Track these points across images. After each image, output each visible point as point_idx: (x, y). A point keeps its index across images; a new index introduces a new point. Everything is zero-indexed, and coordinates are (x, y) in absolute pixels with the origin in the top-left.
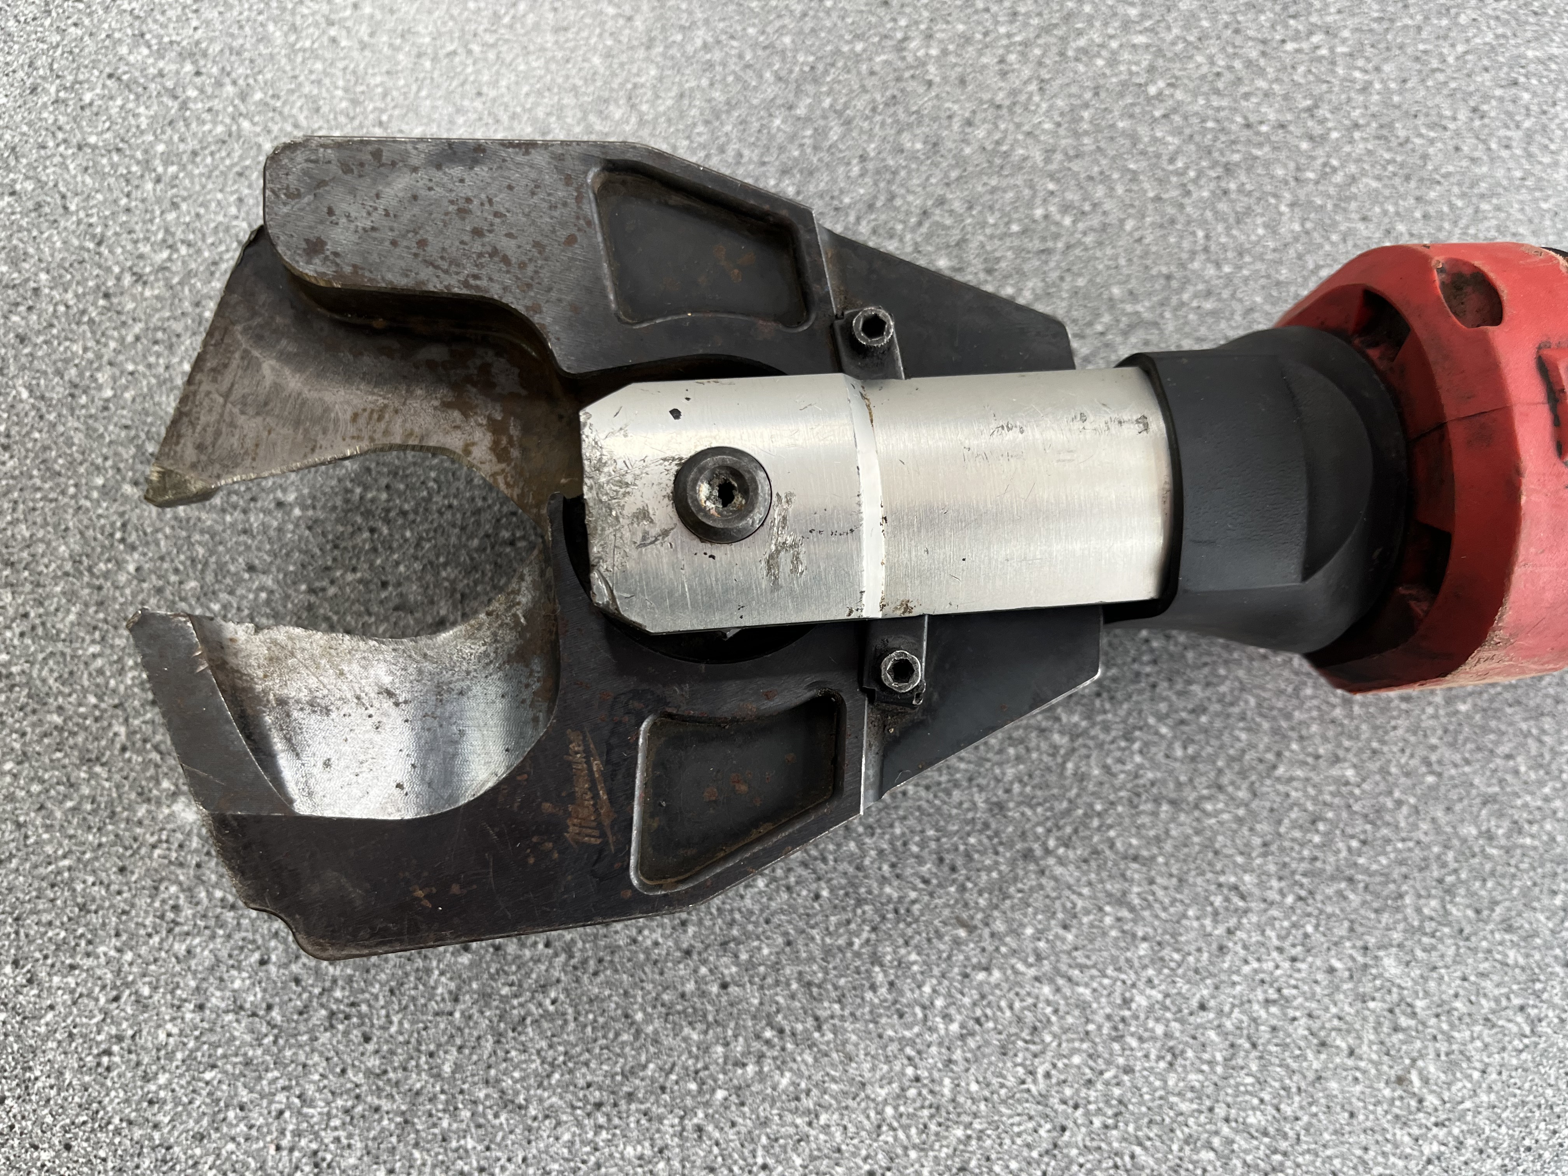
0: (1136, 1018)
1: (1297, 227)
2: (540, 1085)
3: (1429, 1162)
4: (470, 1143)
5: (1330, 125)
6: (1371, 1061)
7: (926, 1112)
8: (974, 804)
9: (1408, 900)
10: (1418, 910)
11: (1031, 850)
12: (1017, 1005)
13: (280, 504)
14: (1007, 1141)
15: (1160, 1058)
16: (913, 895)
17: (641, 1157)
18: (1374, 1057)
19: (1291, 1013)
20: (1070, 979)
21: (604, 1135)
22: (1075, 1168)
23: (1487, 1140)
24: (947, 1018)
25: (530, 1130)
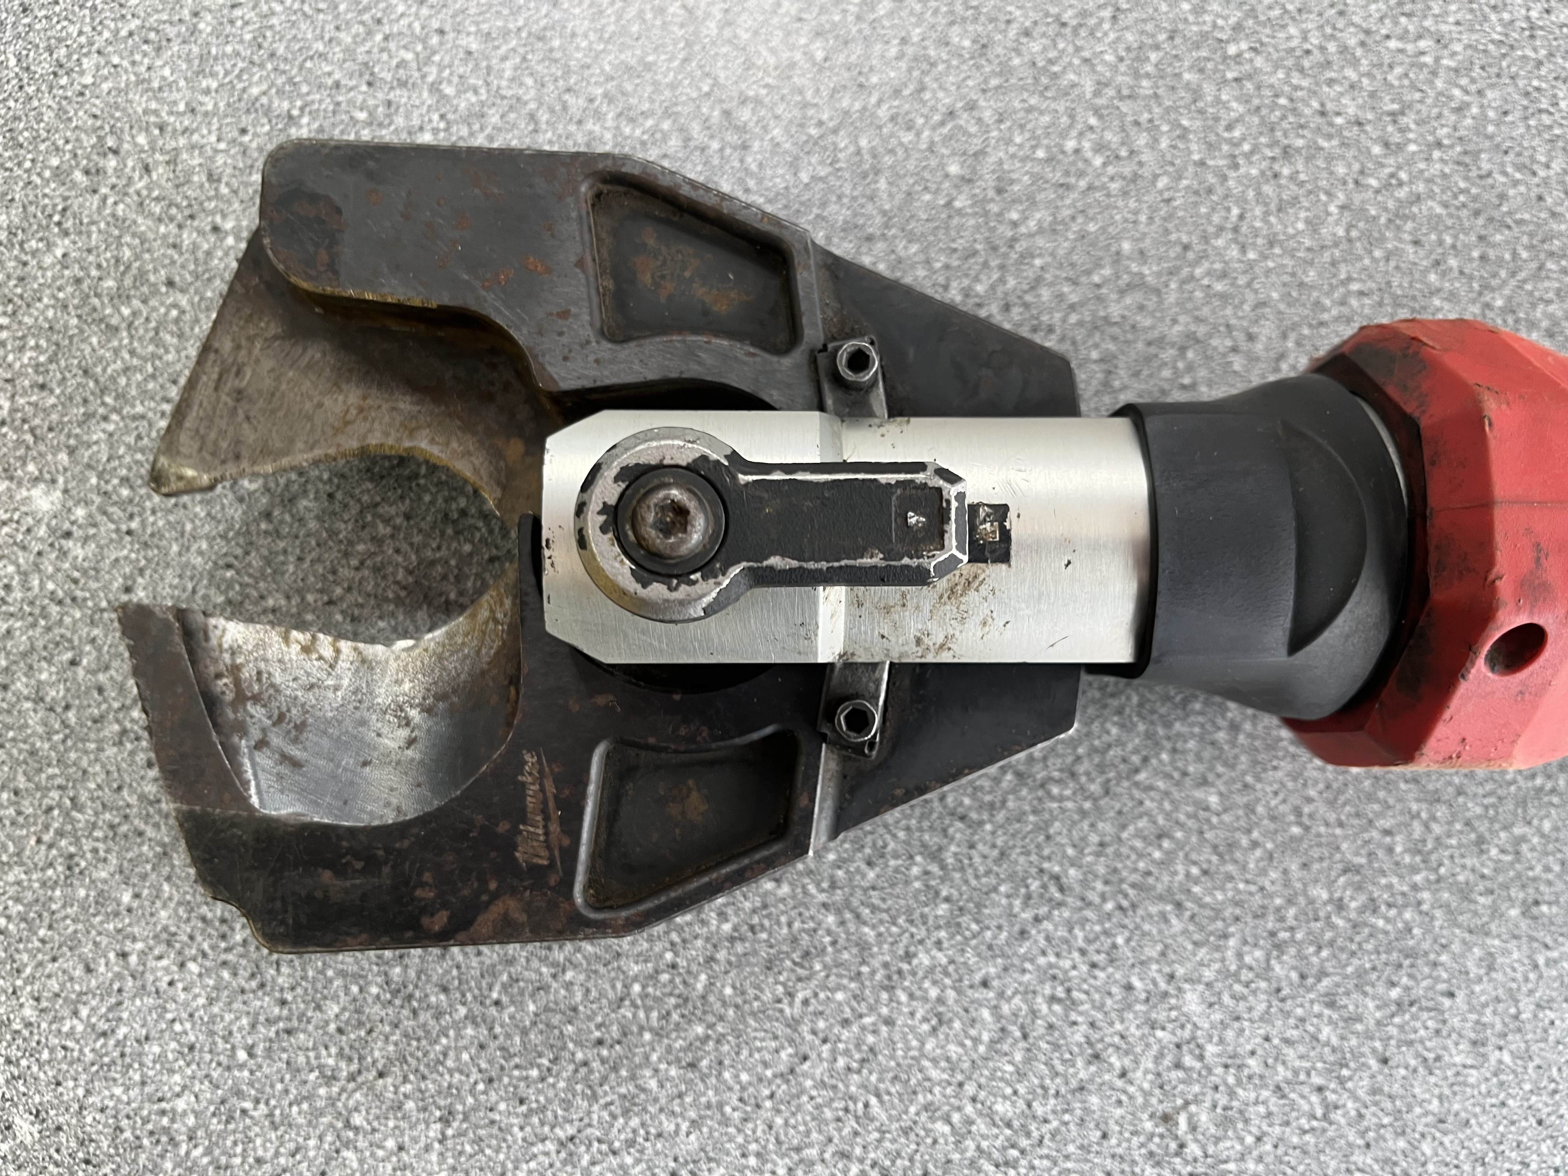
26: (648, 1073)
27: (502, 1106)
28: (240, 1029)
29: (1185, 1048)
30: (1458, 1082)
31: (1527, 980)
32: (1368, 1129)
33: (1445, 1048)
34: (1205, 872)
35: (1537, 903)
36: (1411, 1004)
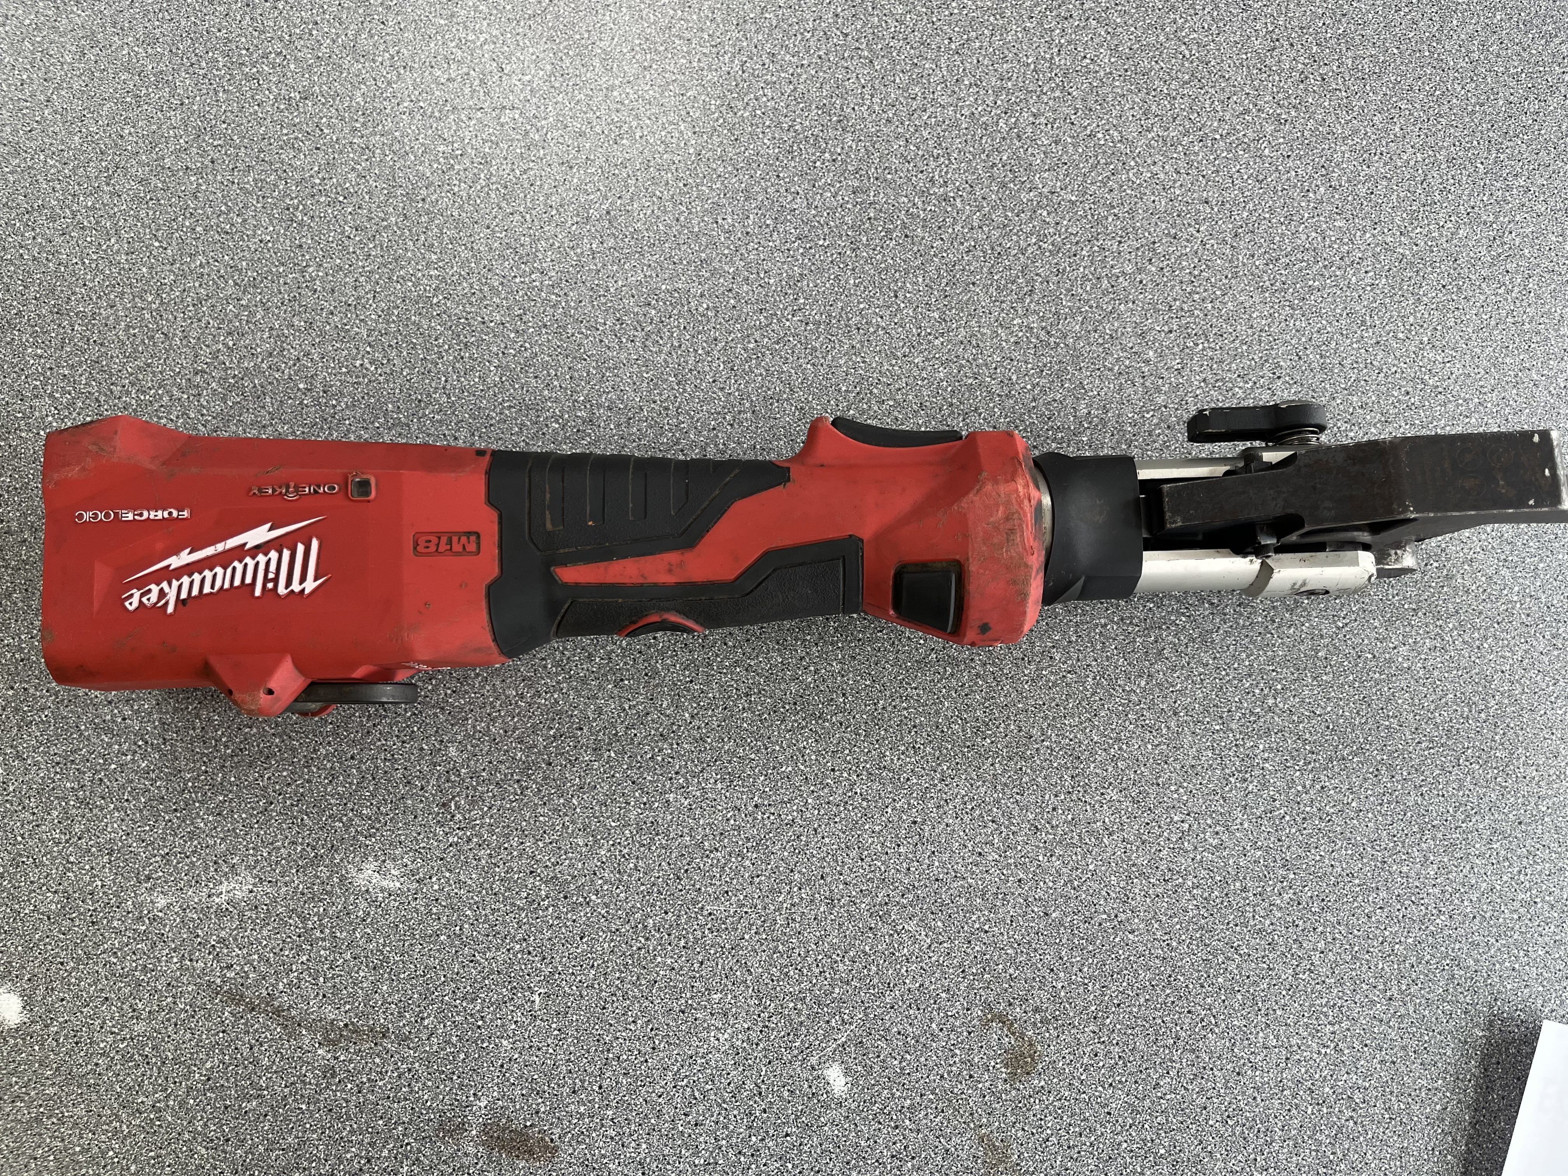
0: (318, 758)
1: (497, 379)
2: (34, 751)
3: (451, 845)
5: (530, 324)
6: (431, 794)
7: (207, 787)
9: (470, 722)
10: (474, 727)
12: (262, 745)
14: (243, 805)
15: (325, 778)
17: (73, 788)
18: (434, 792)
19: (396, 766)
20: (290, 737)
21: (58, 776)
22: (273, 821)
23: (484, 840)
24: (226, 747)
25: (27, 769)
26: (199, 820)
27: (135, 844)
28: (17, 827)
29: (451, 772)
30: (588, 769)
31: (620, 717)
32: (544, 796)
33: (580, 754)
34: (454, 692)
35: (622, 680)
36: (561, 736)
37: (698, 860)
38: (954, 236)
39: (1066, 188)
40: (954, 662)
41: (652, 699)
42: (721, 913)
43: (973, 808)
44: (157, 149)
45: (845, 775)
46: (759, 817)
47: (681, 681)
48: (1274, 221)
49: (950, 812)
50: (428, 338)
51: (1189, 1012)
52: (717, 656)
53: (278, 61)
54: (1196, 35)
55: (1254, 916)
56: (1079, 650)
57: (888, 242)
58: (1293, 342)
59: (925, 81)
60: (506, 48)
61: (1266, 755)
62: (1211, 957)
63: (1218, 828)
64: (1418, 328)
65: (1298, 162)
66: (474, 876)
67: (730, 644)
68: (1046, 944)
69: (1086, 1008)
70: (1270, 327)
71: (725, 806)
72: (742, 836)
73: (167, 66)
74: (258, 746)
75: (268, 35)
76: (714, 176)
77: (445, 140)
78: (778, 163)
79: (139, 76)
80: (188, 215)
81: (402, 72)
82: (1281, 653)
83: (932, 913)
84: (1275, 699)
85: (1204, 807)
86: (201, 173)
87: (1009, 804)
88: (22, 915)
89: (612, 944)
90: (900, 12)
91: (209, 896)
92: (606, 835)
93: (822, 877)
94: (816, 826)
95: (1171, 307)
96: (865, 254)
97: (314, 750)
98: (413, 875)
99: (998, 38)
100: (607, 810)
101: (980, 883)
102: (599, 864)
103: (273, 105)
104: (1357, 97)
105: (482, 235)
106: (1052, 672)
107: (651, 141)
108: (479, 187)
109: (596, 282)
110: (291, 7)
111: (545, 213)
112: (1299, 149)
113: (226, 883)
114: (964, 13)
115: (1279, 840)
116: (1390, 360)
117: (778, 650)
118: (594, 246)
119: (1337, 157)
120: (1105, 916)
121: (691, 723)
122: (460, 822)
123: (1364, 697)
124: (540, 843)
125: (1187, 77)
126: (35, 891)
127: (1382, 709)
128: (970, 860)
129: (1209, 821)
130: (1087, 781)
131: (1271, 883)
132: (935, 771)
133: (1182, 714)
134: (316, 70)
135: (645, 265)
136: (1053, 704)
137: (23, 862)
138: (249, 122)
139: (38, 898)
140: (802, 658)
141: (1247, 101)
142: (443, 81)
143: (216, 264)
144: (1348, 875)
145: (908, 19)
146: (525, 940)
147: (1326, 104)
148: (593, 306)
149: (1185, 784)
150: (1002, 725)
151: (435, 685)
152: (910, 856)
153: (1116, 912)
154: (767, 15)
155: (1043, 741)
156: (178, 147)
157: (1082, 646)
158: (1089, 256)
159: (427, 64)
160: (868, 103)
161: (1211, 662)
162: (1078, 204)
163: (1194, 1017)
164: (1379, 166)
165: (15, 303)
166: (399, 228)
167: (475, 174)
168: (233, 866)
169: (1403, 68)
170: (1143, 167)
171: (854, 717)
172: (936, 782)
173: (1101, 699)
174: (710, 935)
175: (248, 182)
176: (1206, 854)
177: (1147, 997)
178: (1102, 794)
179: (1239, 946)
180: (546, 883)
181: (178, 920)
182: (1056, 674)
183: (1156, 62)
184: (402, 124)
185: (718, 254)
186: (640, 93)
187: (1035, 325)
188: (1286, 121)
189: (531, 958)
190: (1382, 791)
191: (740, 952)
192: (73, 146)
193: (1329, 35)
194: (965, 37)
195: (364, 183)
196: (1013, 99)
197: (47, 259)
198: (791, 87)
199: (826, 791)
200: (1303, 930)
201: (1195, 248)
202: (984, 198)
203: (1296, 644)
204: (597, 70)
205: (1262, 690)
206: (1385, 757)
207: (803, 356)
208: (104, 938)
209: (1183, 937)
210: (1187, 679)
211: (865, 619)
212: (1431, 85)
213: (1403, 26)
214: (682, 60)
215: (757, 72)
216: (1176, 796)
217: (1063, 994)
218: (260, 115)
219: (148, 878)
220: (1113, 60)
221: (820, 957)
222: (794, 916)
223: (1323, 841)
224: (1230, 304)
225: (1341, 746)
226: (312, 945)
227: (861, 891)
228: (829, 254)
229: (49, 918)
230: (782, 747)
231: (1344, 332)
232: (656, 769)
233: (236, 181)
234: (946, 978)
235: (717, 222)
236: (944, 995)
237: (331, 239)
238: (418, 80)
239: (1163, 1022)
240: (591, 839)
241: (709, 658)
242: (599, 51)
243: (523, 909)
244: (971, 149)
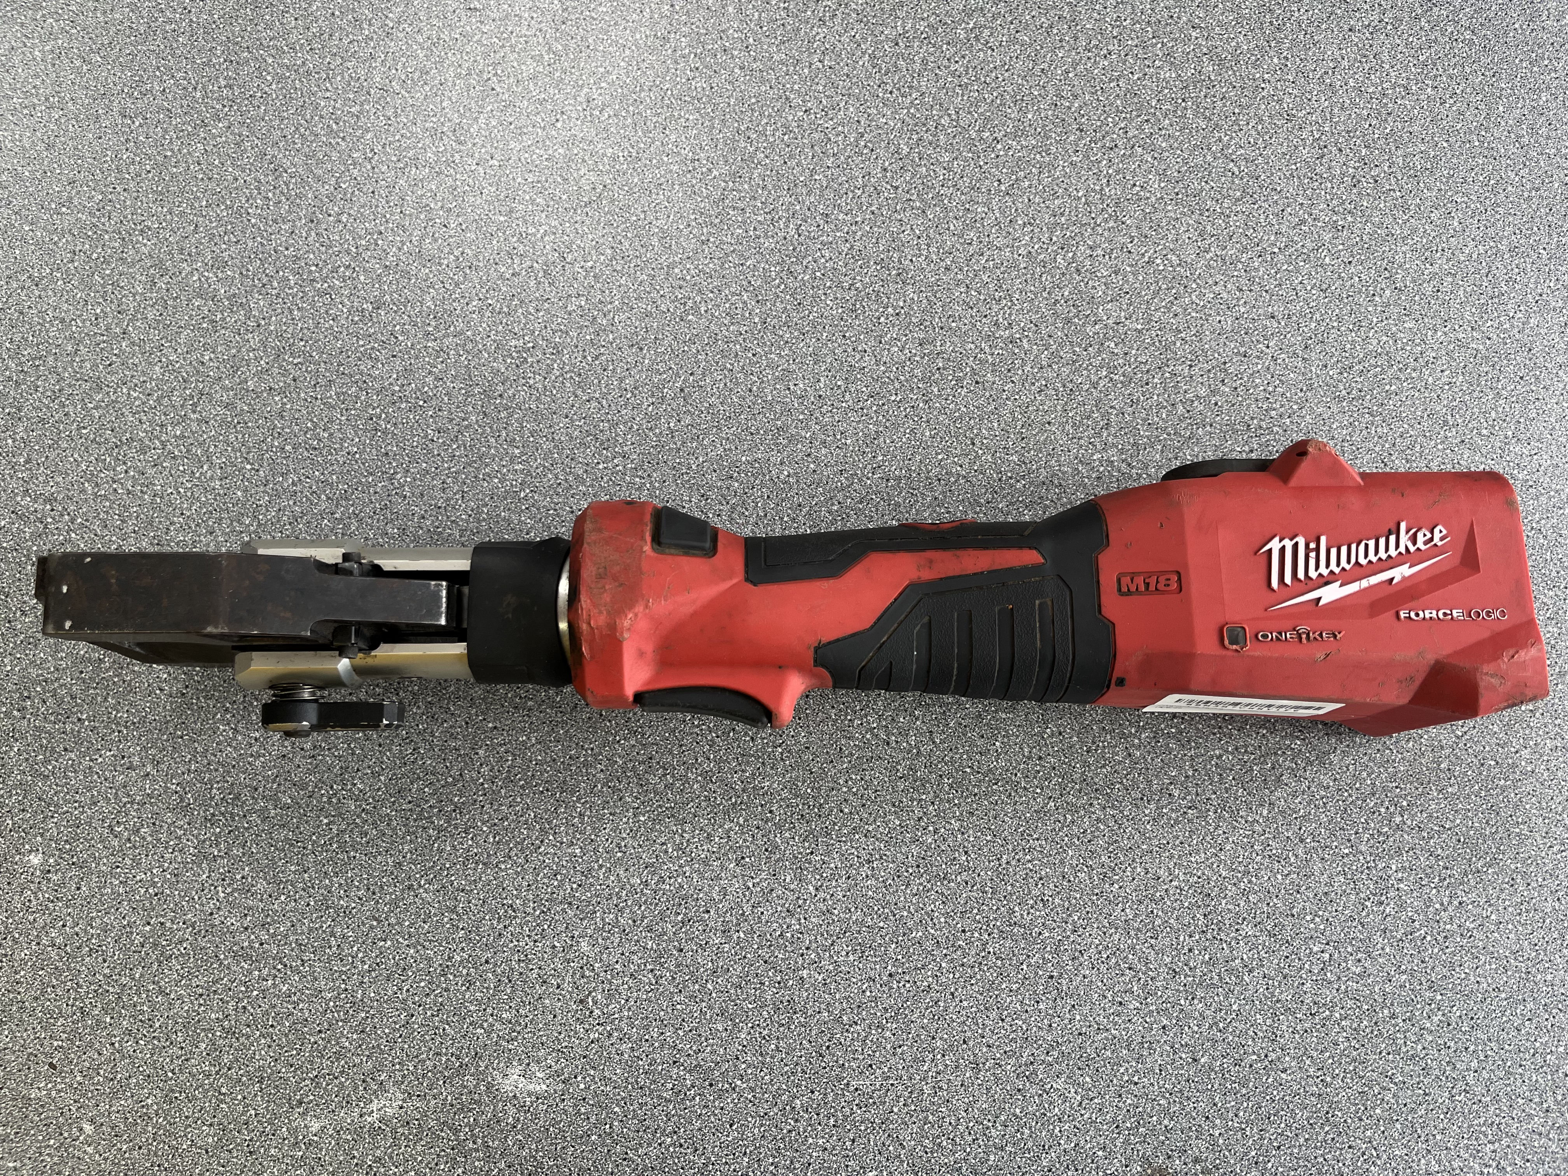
0: (454, 966)
2: (176, 985)
3: (592, 1042)
4: (145, 1008)
7: (348, 1005)
8: (388, 863)
9: (598, 915)
10: (603, 919)
11: (412, 885)
12: (397, 958)
13: (79, 720)
14: (385, 1020)
15: (462, 985)
16: (353, 905)
17: (217, 1019)
18: (570, 989)
19: (531, 967)
20: (424, 947)
21: (202, 1008)
22: (416, 1033)
23: (625, 1034)
24: (363, 962)
25: (171, 1004)
26: (344, 1040)
27: (284, 1070)
28: (167, 1064)
29: (585, 968)
30: (719, 952)
31: (745, 896)
32: (679, 984)
33: (710, 937)
34: (580, 886)
35: (743, 858)
36: (689, 921)
37: (838, 1036)
38: (1024, 377)
39: (1131, 317)
40: (1073, 809)
41: (774, 875)
42: (867, 1087)
43: (1108, 957)
44: (239, 373)
45: (976, 935)
46: (895, 986)
47: (801, 853)
48: (1343, 328)
49: (1086, 963)
50: (519, 533)
51: (1350, 1147)
52: (835, 824)
53: (347, 274)
54: (1243, 151)
55: (1405, 1043)
56: (1197, 784)
57: (959, 391)
58: (1377, 449)
59: (979, 225)
60: (566, 237)
61: (1400, 875)
62: (1366, 1089)
63: (1360, 955)
64: (1501, 422)
65: (1360, 267)
66: (618, 1071)
67: (846, 810)
68: (1198, 1091)
69: (1246, 1154)
70: (1351, 437)
71: (859, 978)
72: (880, 1007)
73: (239, 289)
74: (394, 959)
75: (336, 249)
76: (782, 343)
77: (516, 334)
78: (842, 323)
79: (213, 300)
80: (276, 435)
81: (468, 272)
82: (1402, 769)
83: (1079, 1069)
84: (1403, 816)
85: (1343, 935)
86: (284, 392)
87: (1144, 950)
88: (180, 1151)
89: (762, 1129)
90: (947, 159)
91: (361, 1116)
92: (745, 1017)
93: (965, 1042)
94: (952, 990)
95: (1249, 426)
96: (938, 405)
97: (449, 958)
98: (558, 1076)
99: (1047, 175)
100: (742, 993)
101: (1124, 1033)
102: (740, 1048)
103: (347, 318)
104: (1412, 195)
105: (561, 425)
106: (1172, 810)
107: (717, 314)
108: (553, 377)
109: (678, 461)
110: (355, 219)
111: (621, 396)
112: (1359, 254)
113: (376, 1101)
114: (1010, 154)
115: (1422, 962)
116: (1477, 458)
117: (895, 812)
118: (672, 425)
119: (1399, 258)
120: (1254, 1057)
121: (816, 896)
122: (599, 1017)
123: (1492, 806)
124: (680, 1032)
125: (1239, 194)
126: (190, 1126)
127: (1511, 816)
128: (1112, 1011)
129: (1349, 949)
130: (1220, 918)
131: (1419, 1006)
132: (1066, 923)
133: (1308, 840)
134: (385, 279)
135: (723, 438)
136: (1177, 842)
137: (176, 1098)
138: (326, 337)
139: (194, 1132)
140: (920, 819)
141: (1302, 211)
142: (508, 276)
143: (308, 480)
144: (1494, 990)
145: (955, 166)
146: (675, 1132)
147: (1382, 206)
148: (677, 485)
149: (1321, 913)
150: (1129, 869)
151: (561, 881)
152: (1051, 1012)
153: (1265, 1051)
154: (817, 177)
155: (1171, 881)
156: (259, 368)
157: (1199, 780)
158: (1161, 383)
159: (492, 261)
160: (925, 253)
161: (1331, 784)
162: (1144, 332)
163: (1355, 1151)
164: (1441, 262)
165: (114, 538)
166: (480, 426)
167: (548, 365)
168: (381, 1083)
169: (1454, 161)
170: (1205, 288)
171: (979, 875)
172: (1068, 933)
173: (1224, 833)
174: (859, 1111)
175: (331, 397)
176: (1351, 984)
177: (1307, 1136)
178: (1237, 930)
179: (1393, 1074)
180: (690, 1072)
181: (333, 1143)
182: (1177, 810)
183: (1206, 182)
184: (472, 323)
185: (793, 420)
186: (700, 267)
187: (1115, 458)
188: (1343, 227)
189: (683, 1151)
190: (1519, 900)
191: (891, 1126)
192: (154, 377)
193: (1377, 136)
194: (1014, 177)
195: (441, 385)
196: (1068, 234)
197: (142, 491)
198: (847, 245)
199: (959, 953)
200: (1455, 1051)
201: (1267, 364)
202: (1050, 336)
203: (1417, 757)
204: (656, 249)
205: (1388, 808)
206: (1519, 865)
207: (887, 512)
208: (263, 1167)
209: (1337, 1071)
210: (1309, 804)
211: (979, 772)
212: (1485, 175)
213: (1450, 118)
214: (738, 231)
215: (812, 234)
216: (1312, 925)
217: (1221, 1141)
218: (336, 329)
219: (300, 1103)
220: (1162, 185)
221: (971, 1124)
222: (941, 1084)
223: (1466, 959)
224: (1308, 417)
225: (1474, 859)
226: (466, 1157)
227: (1005, 1052)
228: (902, 409)
229: (207, 1152)
230: (910, 912)
231: (1428, 434)
232: (786, 946)
233: (319, 397)
234: (1100, 1136)
235: (789, 389)
236: (1100, 1153)
237: (415, 444)
238: (484, 278)
239: (1325, 1160)
240: (730, 1023)
241: (827, 827)
242: (656, 230)
243: (670, 1101)
244: (1032, 288)
